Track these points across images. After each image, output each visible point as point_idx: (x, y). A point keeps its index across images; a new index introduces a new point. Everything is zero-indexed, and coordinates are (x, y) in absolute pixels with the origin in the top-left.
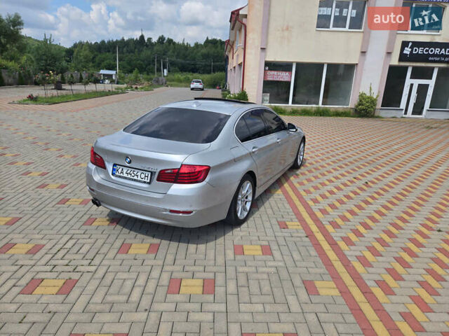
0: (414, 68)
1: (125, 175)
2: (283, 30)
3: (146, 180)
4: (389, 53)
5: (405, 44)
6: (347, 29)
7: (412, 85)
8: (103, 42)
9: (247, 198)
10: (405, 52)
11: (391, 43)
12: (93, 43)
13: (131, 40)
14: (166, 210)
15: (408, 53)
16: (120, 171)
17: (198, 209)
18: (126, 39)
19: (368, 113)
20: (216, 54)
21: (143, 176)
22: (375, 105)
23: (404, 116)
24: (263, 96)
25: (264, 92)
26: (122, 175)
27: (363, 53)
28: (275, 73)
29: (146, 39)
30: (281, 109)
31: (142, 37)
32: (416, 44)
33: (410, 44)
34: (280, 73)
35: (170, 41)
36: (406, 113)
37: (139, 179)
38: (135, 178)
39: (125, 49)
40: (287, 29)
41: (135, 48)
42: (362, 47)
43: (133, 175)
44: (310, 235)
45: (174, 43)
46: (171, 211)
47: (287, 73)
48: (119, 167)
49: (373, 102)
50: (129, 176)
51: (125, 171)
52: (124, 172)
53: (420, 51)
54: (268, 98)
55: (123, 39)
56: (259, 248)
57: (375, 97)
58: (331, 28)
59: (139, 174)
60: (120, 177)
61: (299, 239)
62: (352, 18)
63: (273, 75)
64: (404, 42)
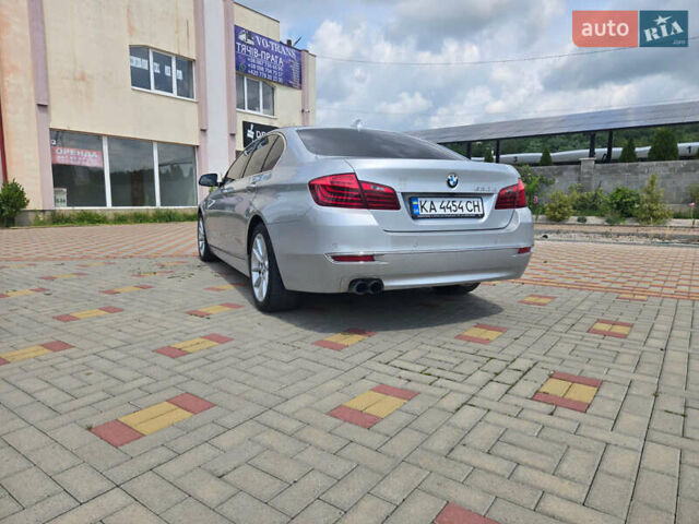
1: (441, 212)
2: (75, 79)
3: (477, 212)
4: (233, 135)
5: (246, 125)
6: (175, 94)
10: (249, 135)
11: (231, 121)
15: (252, 137)
16: (427, 206)
21: (470, 206)
24: (55, 192)
25: (55, 185)
26: (433, 212)
27: (203, 131)
28: (72, 151)
30: (97, 215)
32: (258, 127)
33: (252, 126)
34: (81, 152)
37: (466, 212)
38: (459, 212)
40: (83, 78)
43: (454, 208)
47: (95, 154)
48: (423, 200)
50: (448, 212)
51: (437, 204)
52: (437, 208)
54: (64, 197)
58: (153, 90)
59: (463, 204)
60: (432, 217)
62: (178, 80)
63: (69, 155)
64: (244, 123)
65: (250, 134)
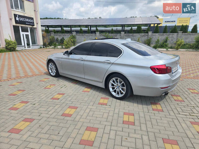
0: (21, 27)
4: (11, 19)
5: (15, 15)
7: (23, 35)
15: (18, 20)
19: (14, 49)
33: (18, 16)
36: (25, 48)
53: (22, 19)
64: (14, 14)
65: (17, 19)
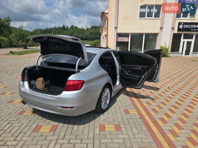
0: (185, 34)
2: (124, 19)
4: (173, 28)
5: (180, 24)
6: (153, 18)
7: (184, 42)
8: (47, 29)
9: (107, 97)
10: (180, 27)
11: (174, 23)
12: (43, 29)
13: (59, 28)
14: (59, 107)
17: (77, 105)
18: (57, 27)
19: (165, 55)
20: (96, 32)
22: (168, 51)
23: (181, 56)
25: (116, 47)
27: (161, 28)
28: (122, 38)
29: (65, 27)
31: (64, 26)
33: (182, 24)
34: (124, 38)
35: (76, 27)
36: (182, 54)
39: (56, 31)
40: (126, 18)
41: (61, 31)
42: (160, 25)
44: (142, 117)
45: (78, 28)
46: (62, 107)
47: (127, 38)
49: (167, 50)
53: (187, 26)
55: (56, 27)
56: (114, 126)
57: (167, 48)
58: (146, 18)
61: (136, 120)
62: (155, 13)
63: (121, 39)
